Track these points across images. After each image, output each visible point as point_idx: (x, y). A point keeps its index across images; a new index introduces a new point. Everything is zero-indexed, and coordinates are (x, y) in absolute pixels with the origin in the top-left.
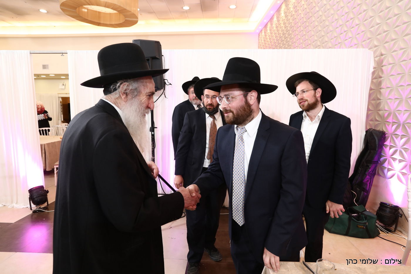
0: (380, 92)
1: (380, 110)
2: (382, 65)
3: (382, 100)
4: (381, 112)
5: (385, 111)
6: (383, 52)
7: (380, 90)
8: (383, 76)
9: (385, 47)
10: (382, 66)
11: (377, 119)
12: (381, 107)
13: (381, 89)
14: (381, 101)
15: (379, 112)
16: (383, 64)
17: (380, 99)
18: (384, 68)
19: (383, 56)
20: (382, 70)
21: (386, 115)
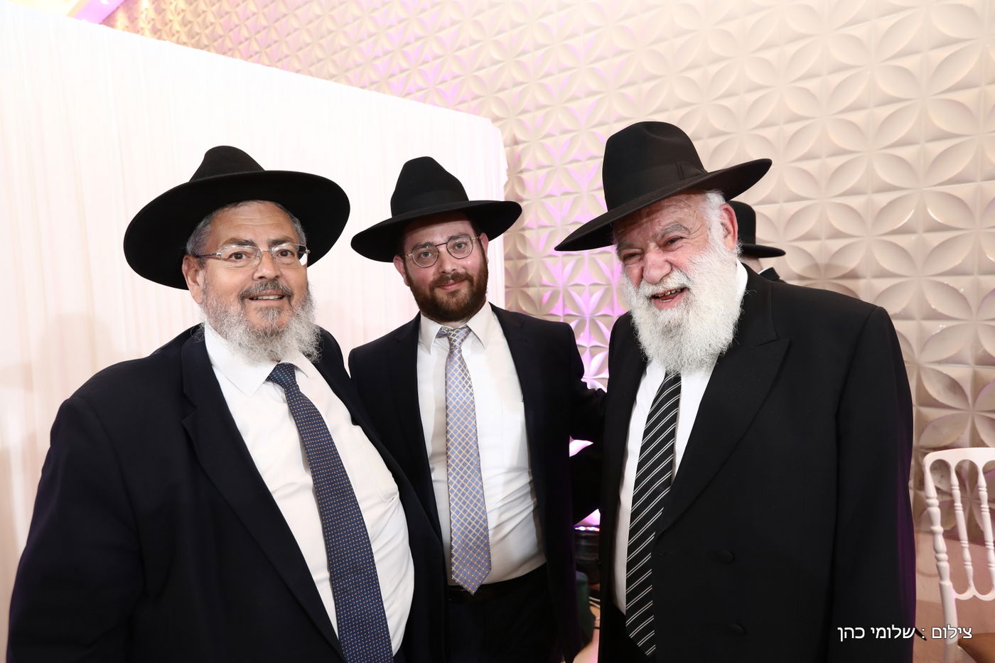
0: (523, 238)
1: (527, 286)
2: (519, 170)
3: (530, 258)
4: (531, 291)
5: (541, 289)
6: (520, 137)
7: (522, 233)
8: (525, 196)
9: (521, 123)
10: (521, 172)
11: (524, 309)
12: (531, 276)
13: (523, 229)
14: (528, 261)
15: (525, 289)
16: (523, 166)
17: (525, 257)
18: (525, 176)
19: (520, 147)
20: (521, 181)
21: (547, 295)
